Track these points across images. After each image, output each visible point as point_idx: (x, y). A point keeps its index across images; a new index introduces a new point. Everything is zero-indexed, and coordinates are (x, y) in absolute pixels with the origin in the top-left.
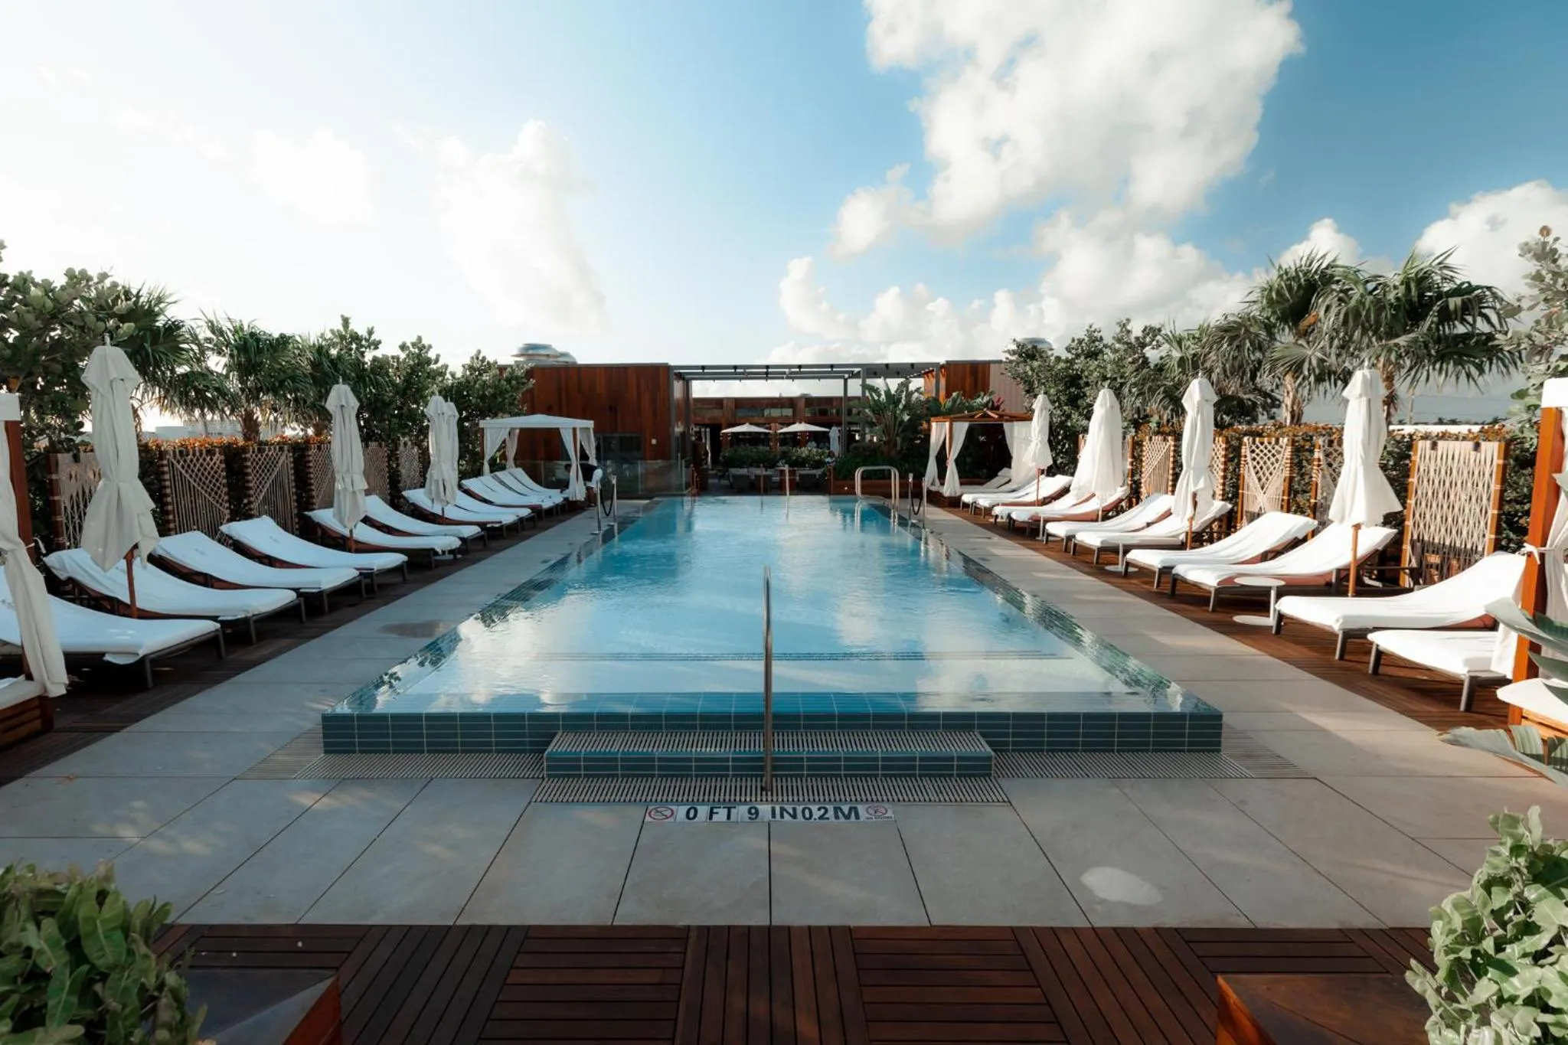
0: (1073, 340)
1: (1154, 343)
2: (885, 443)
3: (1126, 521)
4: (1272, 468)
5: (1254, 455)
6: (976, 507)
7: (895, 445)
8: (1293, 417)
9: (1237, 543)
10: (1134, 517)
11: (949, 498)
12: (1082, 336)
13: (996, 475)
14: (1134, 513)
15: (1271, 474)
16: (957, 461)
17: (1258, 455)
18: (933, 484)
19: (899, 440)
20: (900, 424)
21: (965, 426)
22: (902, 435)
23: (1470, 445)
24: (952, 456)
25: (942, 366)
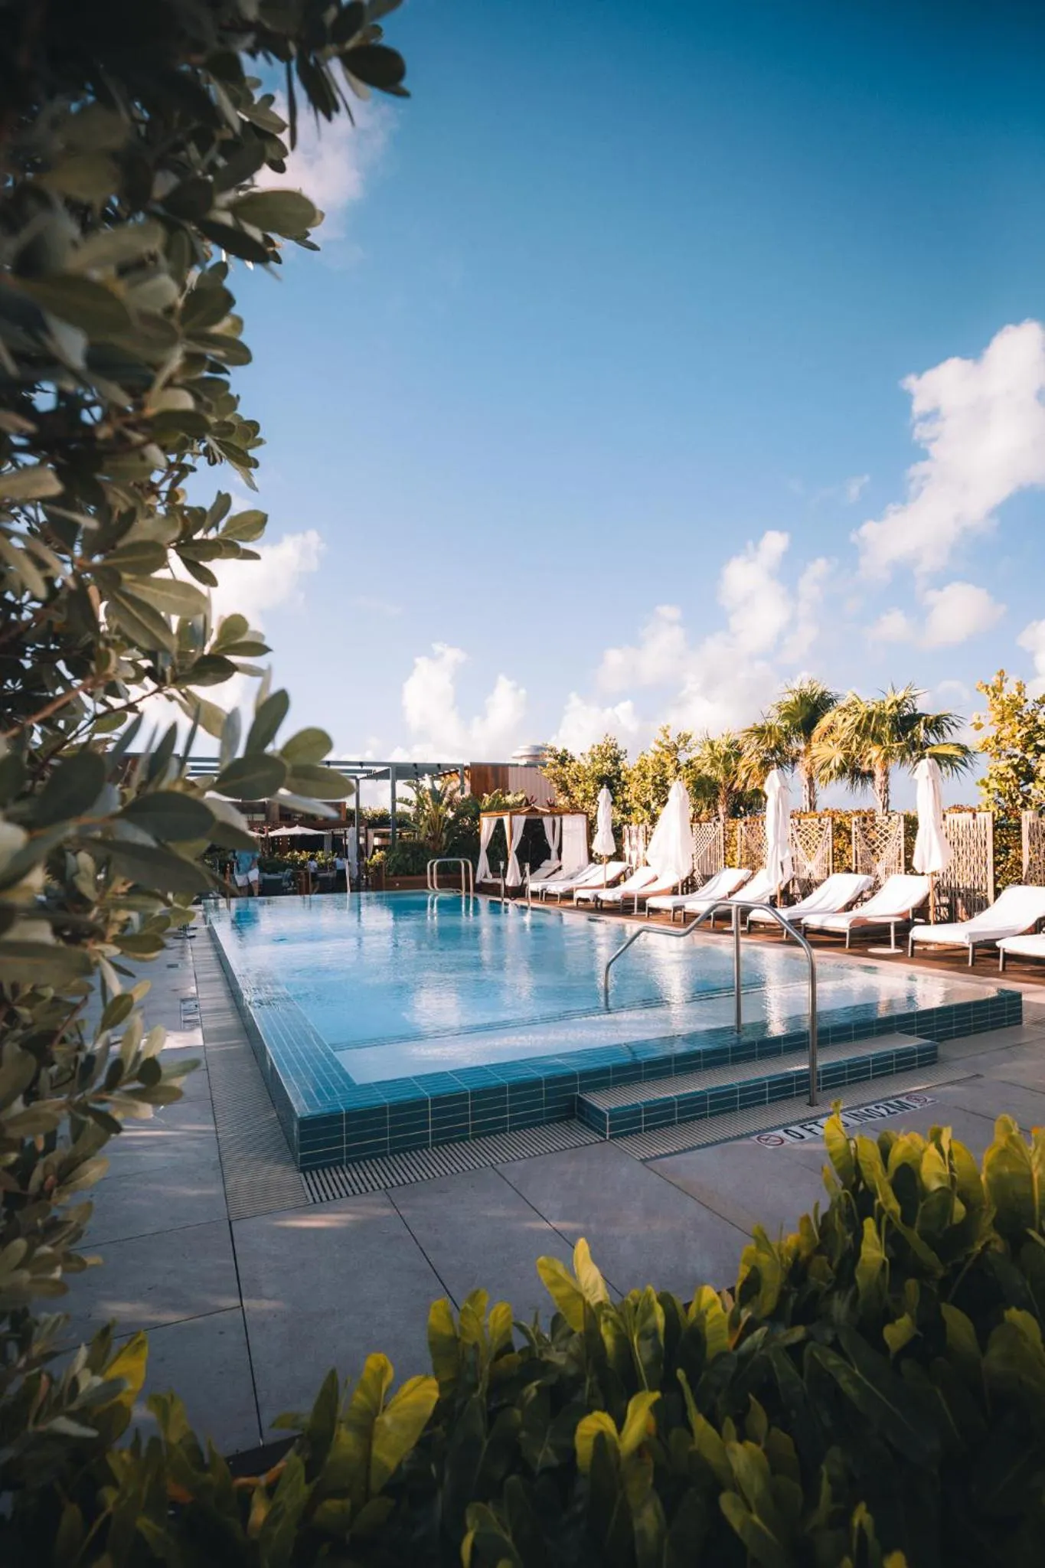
0: (594, 747)
1: (687, 747)
2: (430, 838)
3: (709, 892)
4: (816, 842)
5: (800, 833)
6: (547, 894)
7: (440, 842)
8: (811, 805)
9: (821, 900)
10: (714, 888)
11: (513, 888)
12: (601, 744)
13: (539, 867)
14: (712, 886)
15: (816, 847)
16: (517, 852)
17: (803, 832)
18: (486, 877)
19: (444, 835)
20: (445, 821)
21: (523, 818)
22: (448, 831)
23: (970, 815)
24: (513, 846)
25: (466, 768)
